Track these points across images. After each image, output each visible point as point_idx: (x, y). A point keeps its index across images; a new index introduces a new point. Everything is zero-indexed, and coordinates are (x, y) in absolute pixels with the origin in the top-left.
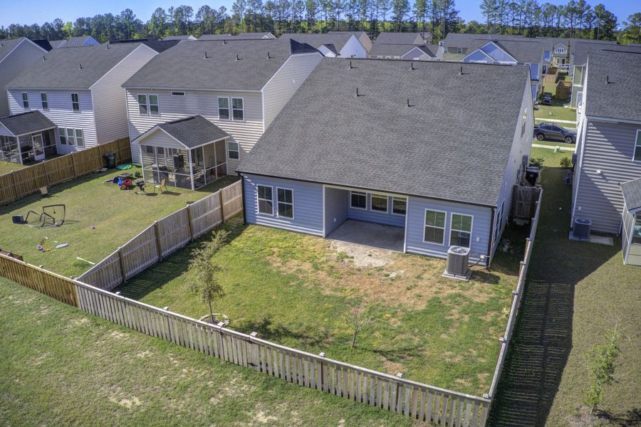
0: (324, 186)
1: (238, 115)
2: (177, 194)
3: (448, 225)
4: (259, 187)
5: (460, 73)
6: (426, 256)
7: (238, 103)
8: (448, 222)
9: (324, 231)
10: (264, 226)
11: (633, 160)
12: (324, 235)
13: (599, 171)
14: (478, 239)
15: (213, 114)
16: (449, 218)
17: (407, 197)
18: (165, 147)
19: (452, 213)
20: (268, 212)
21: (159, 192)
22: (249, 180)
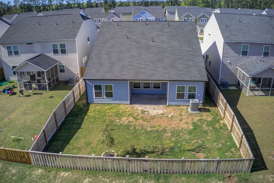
0: (129, 81)
1: (63, 52)
2: (42, 94)
3: (186, 91)
4: (94, 85)
5: (168, 26)
6: (177, 105)
7: (63, 46)
8: (187, 90)
9: (129, 102)
10: (98, 103)
11: (241, 56)
12: (129, 103)
13: (229, 61)
14: (199, 95)
15: (49, 52)
16: (187, 88)
17: (169, 82)
18: (31, 71)
19: (188, 86)
20: (100, 97)
21: (32, 94)
22: (89, 83)
